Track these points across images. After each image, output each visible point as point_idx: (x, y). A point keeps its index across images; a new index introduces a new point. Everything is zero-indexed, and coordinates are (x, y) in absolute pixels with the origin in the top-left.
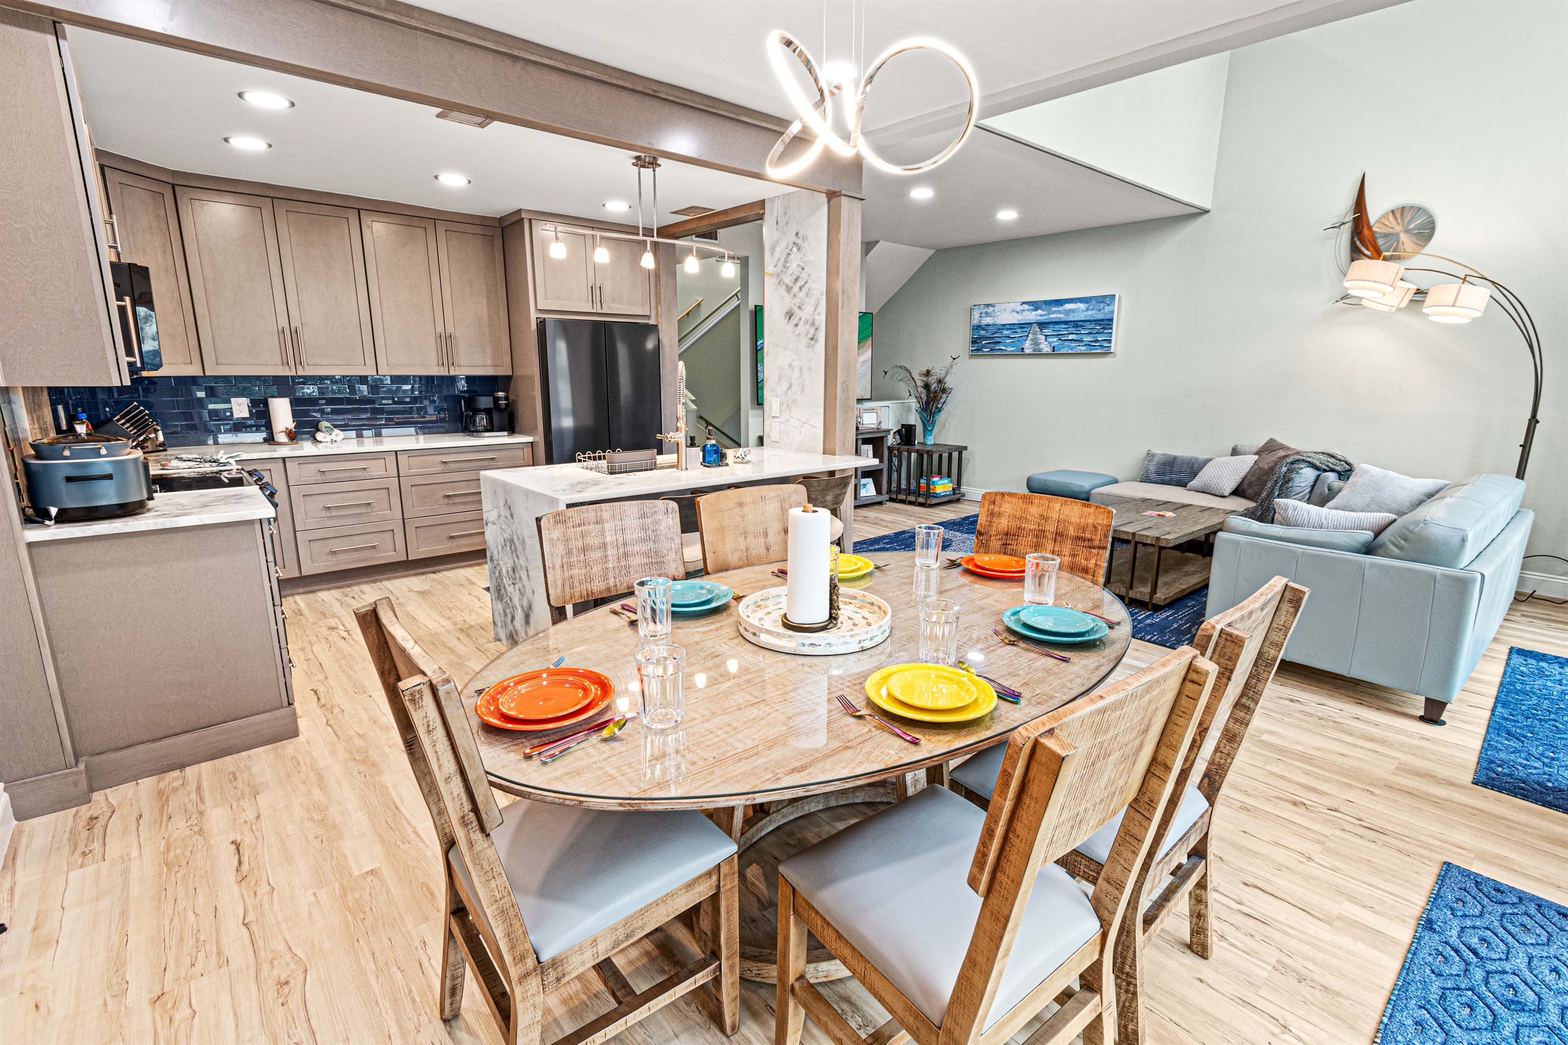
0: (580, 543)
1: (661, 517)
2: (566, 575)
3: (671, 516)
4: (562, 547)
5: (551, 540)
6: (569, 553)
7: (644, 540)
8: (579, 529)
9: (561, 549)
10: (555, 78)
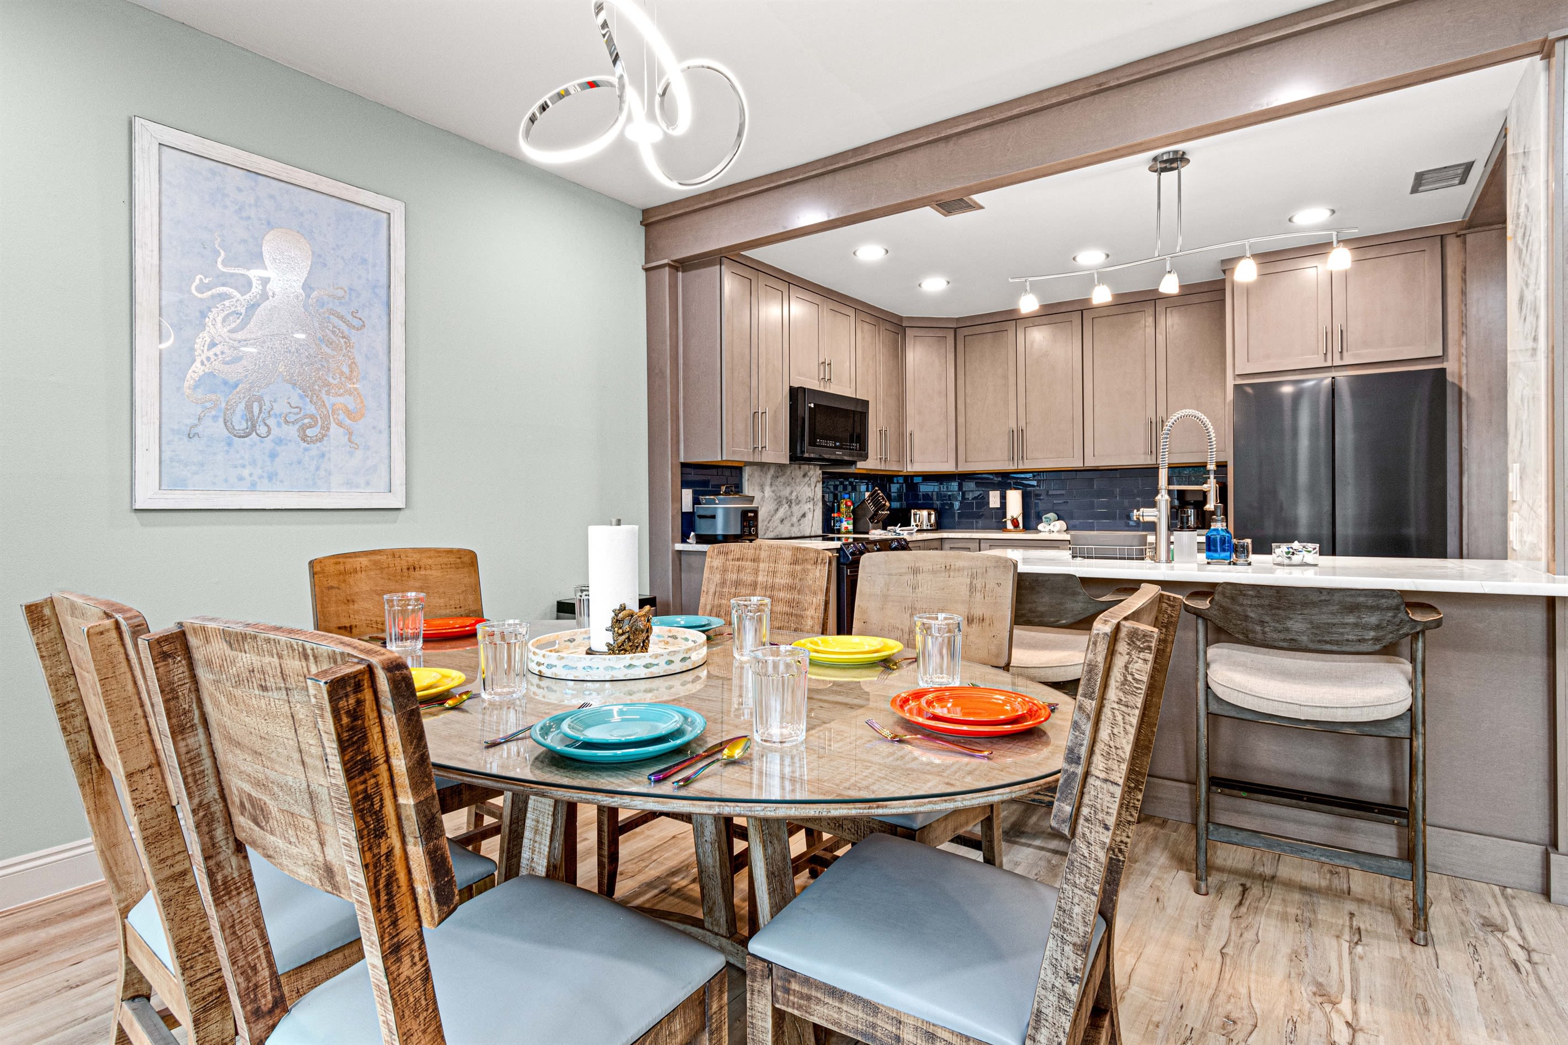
0: (734, 577)
1: (810, 567)
2: (716, 602)
3: (819, 567)
4: (718, 576)
5: (711, 567)
6: (723, 583)
7: (791, 588)
8: (737, 563)
9: (717, 578)
10: (986, 135)
